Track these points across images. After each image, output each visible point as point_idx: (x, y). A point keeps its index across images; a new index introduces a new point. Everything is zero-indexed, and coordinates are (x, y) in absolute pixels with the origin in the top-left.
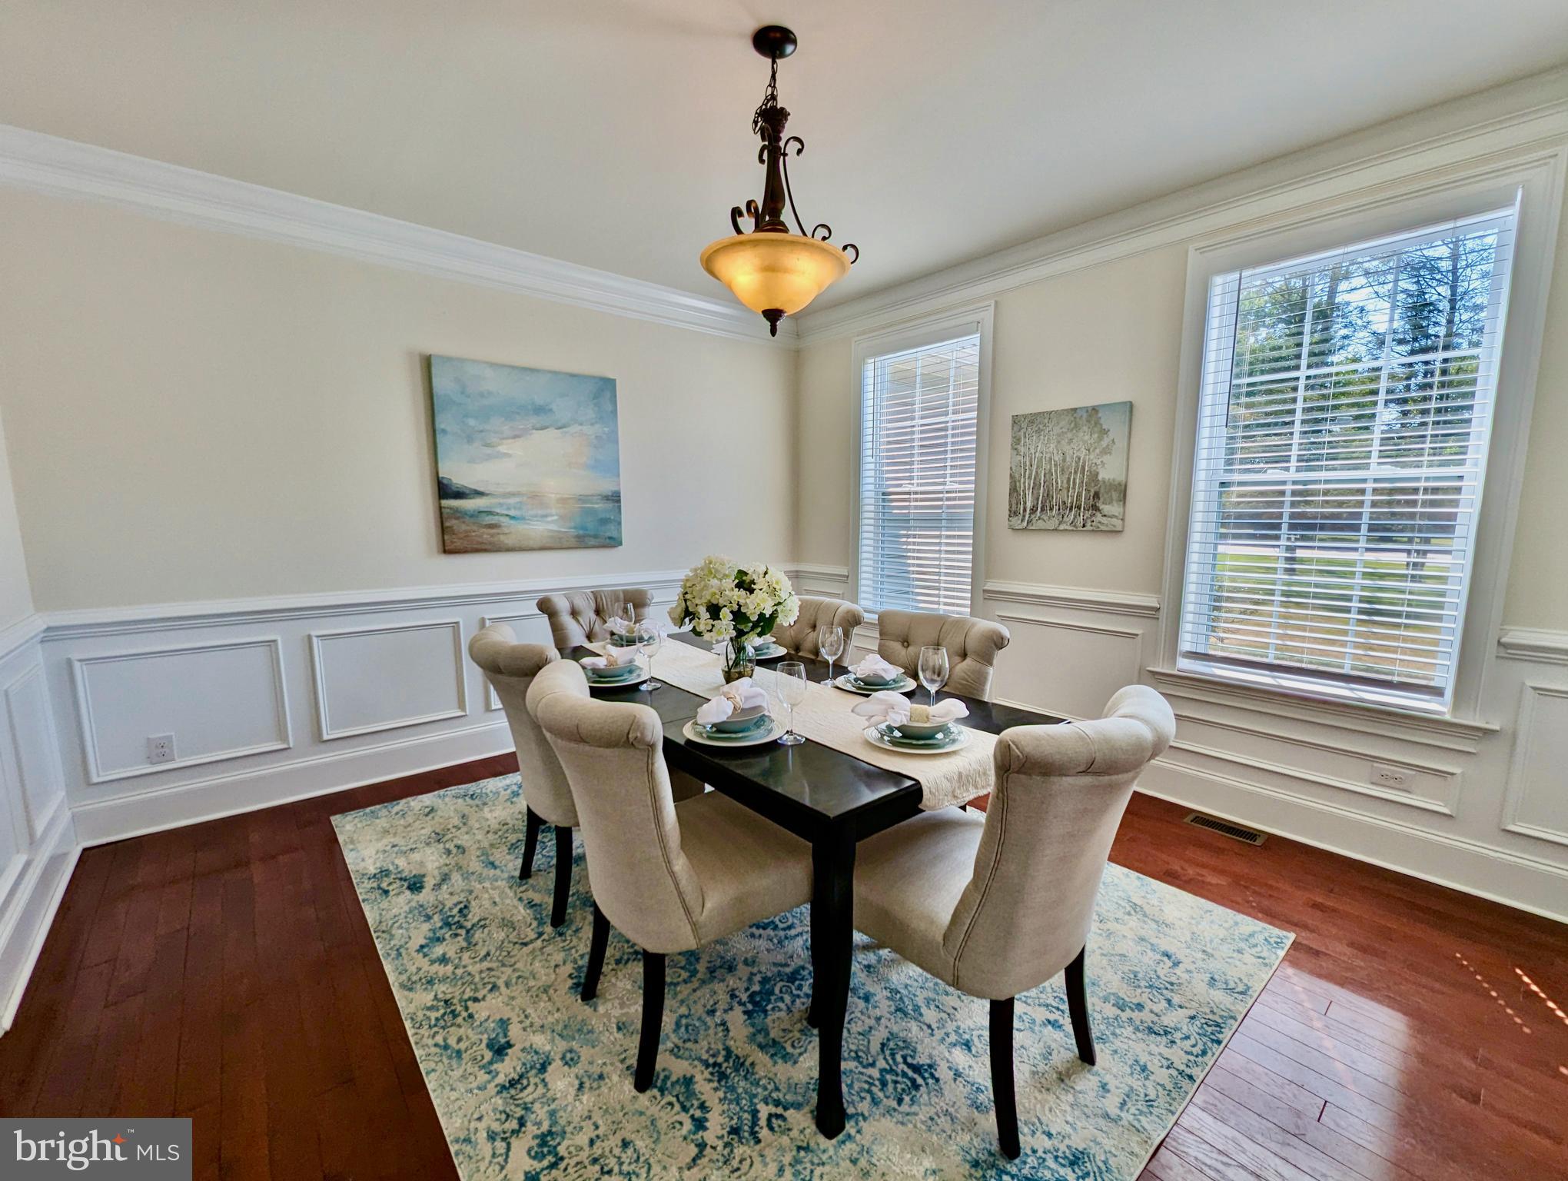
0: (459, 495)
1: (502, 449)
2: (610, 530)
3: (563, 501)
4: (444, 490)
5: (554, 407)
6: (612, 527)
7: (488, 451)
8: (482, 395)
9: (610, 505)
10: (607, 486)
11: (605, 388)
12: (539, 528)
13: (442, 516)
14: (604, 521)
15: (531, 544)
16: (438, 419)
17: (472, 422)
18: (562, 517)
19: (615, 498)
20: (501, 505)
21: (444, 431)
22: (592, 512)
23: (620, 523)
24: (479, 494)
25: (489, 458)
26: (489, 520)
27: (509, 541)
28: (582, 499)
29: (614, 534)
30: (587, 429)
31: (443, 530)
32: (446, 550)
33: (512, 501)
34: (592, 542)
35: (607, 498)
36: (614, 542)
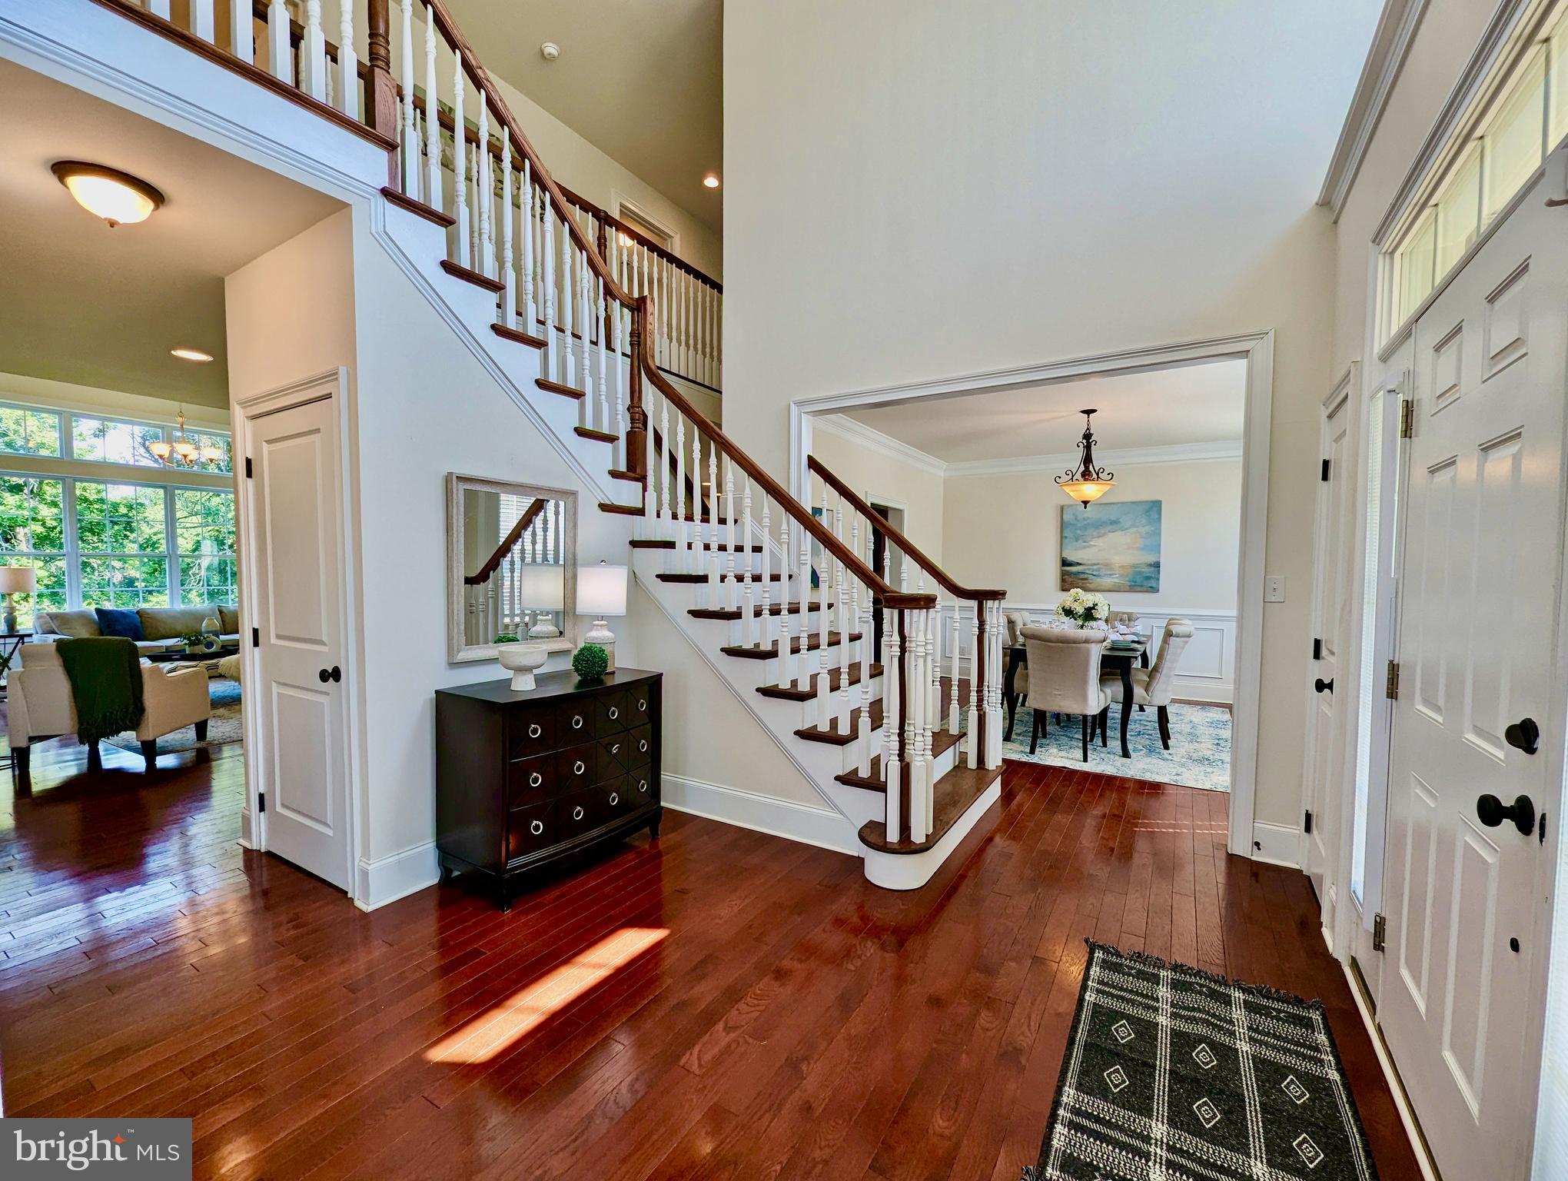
0: (1070, 565)
1: (1092, 543)
2: (1153, 583)
3: (1122, 567)
4: (1065, 563)
5: (1121, 520)
6: (1153, 581)
7: (1085, 544)
8: (1084, 519)
9: (1152, 569)
10: (1152, 559)
11: (1156, 505)
12: (1108, 581)
13: (1064, 574)
14: (1148, 578)
15: (1103, 588)
16: (1065, 531)
17: (1079, 532)
18: (1121, 575)
19: (1157, 565)
20: (1089, 569)
21: (1066, 537)
22: (1140, 573)
23: (1158, 579)
24: (1079, 564)
25: (1084, 547)
26: (1082, 576)
27: (1091, 586)
28: (1134, 566)
29: (1154, 585)
30: (1142, 530)
31: (1063, 580)
32: (1063, 590)
33: (1095, 567)
34: (1139, 589)
35: (1150, 565)
36: (1154, 590)
